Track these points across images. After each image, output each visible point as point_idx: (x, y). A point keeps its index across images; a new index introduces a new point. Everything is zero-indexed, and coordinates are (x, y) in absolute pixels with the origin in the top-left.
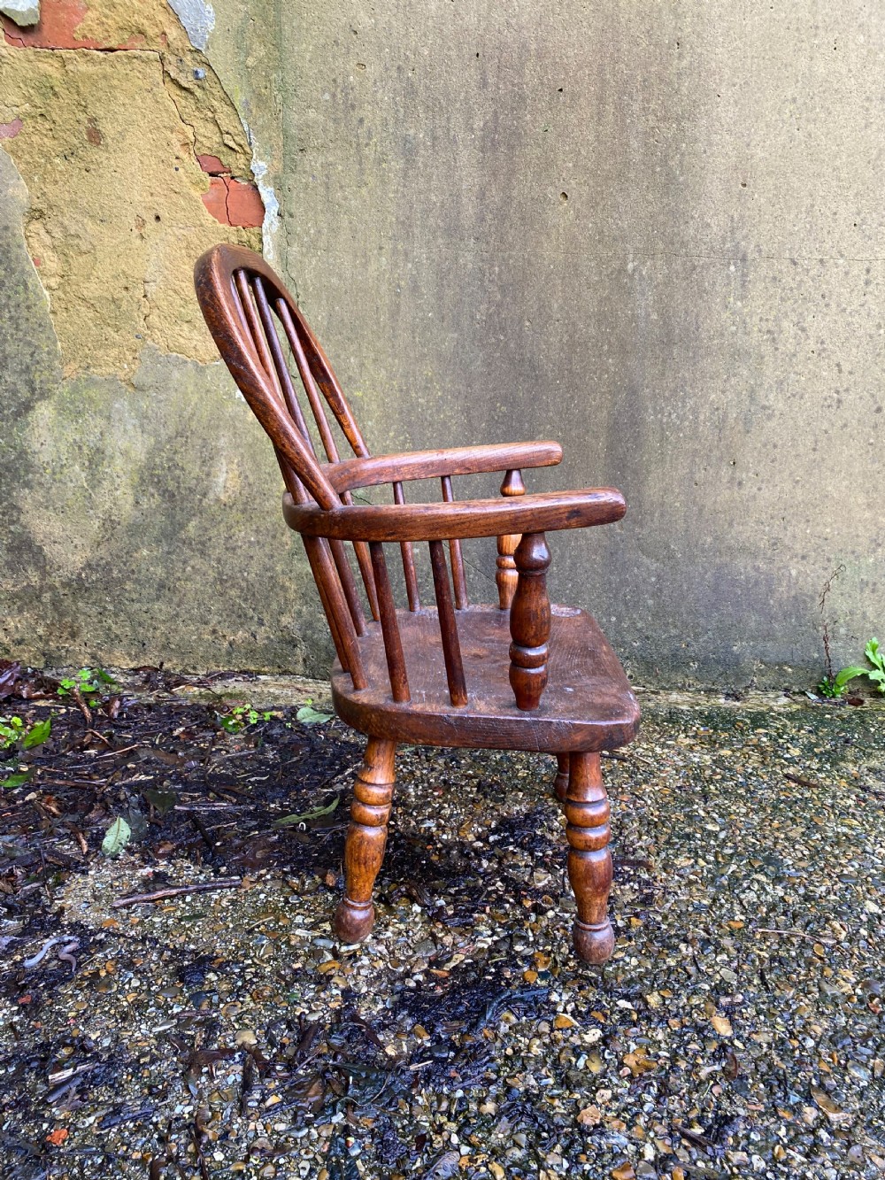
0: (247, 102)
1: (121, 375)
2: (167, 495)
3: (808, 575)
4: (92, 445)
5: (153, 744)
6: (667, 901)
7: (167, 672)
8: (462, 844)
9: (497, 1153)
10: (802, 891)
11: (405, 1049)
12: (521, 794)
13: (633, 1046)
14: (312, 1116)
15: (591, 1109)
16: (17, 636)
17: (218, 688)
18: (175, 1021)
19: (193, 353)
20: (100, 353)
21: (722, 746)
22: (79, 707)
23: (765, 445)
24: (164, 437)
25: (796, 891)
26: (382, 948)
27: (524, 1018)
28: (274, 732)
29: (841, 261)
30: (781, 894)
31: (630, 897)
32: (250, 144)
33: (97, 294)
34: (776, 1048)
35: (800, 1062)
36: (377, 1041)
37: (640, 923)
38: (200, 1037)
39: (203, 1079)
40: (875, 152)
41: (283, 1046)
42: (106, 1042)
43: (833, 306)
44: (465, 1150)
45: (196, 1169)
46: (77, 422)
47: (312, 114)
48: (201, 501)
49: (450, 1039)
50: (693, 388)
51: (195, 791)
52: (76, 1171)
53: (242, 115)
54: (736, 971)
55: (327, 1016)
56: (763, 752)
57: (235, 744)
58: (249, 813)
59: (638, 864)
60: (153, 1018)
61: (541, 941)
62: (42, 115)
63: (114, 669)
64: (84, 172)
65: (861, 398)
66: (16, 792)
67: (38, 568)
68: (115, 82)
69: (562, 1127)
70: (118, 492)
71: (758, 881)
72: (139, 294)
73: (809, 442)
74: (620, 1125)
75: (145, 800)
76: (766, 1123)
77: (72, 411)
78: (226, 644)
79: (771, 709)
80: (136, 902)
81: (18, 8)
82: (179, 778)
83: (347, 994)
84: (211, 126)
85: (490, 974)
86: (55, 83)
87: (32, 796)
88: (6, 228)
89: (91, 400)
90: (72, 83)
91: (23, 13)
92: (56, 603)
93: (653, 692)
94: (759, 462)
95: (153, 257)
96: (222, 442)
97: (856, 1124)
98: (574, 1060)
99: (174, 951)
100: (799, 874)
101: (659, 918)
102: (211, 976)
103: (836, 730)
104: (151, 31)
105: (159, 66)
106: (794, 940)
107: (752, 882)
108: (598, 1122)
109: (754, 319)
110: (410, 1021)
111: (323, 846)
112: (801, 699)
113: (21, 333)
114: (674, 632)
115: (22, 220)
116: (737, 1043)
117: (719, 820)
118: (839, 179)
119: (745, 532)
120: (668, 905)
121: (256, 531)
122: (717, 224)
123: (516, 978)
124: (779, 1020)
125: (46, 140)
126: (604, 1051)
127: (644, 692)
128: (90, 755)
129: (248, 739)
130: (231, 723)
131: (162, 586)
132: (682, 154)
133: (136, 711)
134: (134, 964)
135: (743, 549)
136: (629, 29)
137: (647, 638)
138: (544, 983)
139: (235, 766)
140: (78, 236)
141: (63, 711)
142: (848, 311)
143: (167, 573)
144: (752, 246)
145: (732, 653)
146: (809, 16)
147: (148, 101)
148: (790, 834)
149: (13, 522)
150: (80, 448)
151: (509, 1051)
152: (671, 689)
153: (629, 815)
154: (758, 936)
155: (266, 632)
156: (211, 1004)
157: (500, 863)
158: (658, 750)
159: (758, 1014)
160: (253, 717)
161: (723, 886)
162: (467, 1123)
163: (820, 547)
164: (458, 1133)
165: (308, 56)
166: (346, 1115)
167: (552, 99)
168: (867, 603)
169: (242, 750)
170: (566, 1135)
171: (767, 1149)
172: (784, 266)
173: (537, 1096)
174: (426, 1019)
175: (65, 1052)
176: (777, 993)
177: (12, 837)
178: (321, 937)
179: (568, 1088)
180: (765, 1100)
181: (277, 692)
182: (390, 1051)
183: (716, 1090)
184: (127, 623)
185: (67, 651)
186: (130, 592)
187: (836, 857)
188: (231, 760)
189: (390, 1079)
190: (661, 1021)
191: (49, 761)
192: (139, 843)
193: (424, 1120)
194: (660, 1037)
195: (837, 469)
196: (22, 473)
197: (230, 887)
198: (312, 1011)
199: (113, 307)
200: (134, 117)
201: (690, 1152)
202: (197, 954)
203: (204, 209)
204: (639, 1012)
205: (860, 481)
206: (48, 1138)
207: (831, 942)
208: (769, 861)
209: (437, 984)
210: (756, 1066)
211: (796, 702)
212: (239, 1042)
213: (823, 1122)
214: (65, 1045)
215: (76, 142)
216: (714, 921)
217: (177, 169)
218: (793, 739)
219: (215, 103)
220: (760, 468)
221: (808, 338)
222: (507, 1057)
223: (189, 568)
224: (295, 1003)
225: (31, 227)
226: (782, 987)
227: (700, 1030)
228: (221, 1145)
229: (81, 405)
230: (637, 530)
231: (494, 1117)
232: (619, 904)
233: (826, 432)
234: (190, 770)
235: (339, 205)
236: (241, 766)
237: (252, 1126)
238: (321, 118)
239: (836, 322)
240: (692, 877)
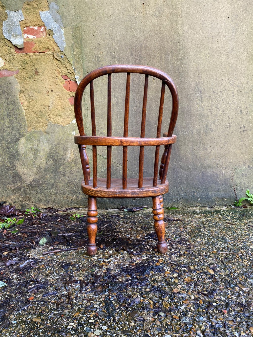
0: (74, 62)
1: (43, 130)
2: (54, 160)
3: (227, 173)
4: (35, 148)
5: (52, 223)
6: (195, 248)
7: (55, 208)
8: (137, 239)
9: (151, 299)
10: (232, 245)
11: (124, 280)
12: (153, 229)
13: (187, 277)
14: (99, 293)
15: (176, 289)
16: (14, 201)
17: (69, 212)
18: (61, 276)
19: (61, 123)
20: (37, 125)
21: (208, 217)
22: (31, 216)
23: (212, 139)
24: (54, 145)
25: (230, 245)
26: (116, 260)
27: (157, 272)
28: (84, 219)
29: (226, 91)
30: (226, 245)
31: (184, 248)
32: (75, 72)
33: (37, 110)
34: (227, 276)
35: (234, 278)
36: (117, 278)
37: (187, 253)
38: (68, 278)
39: (70, 287)
40: (231, 65)
41: (91, 280)
42: (43, 280)
43: (225, 102)
44: (142, 298)
45: (69, 304)
46: (31, 142)
47: (90, 64)
48: (63, 161)
49: (136, 277)
50: (191, 125)
51: (63, 231)
52: (36, 305)
53: (73, 65)
54: (215, 261)
55: (102, 274)
56: (219, 218)
57: (74, 223)
58: (78, 235)
59: (186, 241)
60: (55, 276)
61: (160, 257)
62: (24, 69)
63: (40, 209)
64: (34, 81)
65: (235, 125)
66: (15, 234)
67: (20, 182)
68: (42, 60)
69: (168, 293)
70: (42, 160)
71: (220, 243)
72: (47, 109)
73: (223, 137)
74: (184, 292)
75: (50, 233)
76: (225, 291)
77: (30, 140)
78: (70, 200)
79: (222, 210)
80: (49, 253)
81: (19, 44)
82: (59, 229)
83: (108, 269)
84: (65, 69)
85: (147, 264)
86: (27, 61)
87: (19, 234)
88: (14, 96)
89: (35, 137)
90: (31, 61)
91: (20, 45)
92: (25, 191)
93: (188, 208)
94: (211, 143)
95: (51, 100)
96: (69, 146)
97: (250, 290)
98: (171, 280)
99: (60, 262)
100: (231, 241)
101: (193, 252)
102: (70, 267)
103: (240, 213)
104: (50, 48)
105: (53, 56)
106: (231, 254)
107: (218, 243)
108: (178, 292)
109: (205, 106)
110: (125, 274)
111: (99, 241)
112: (230, 207)
113: (17, 121)
114: (192, 190)
115: (18, 93)
116: (216, 275)
117: (208, 232)
118: (222, 71)
119: (209, 162)
120: (195, 249)
121: (78, 169)
122: (193, 84)
123: (154, 265)
124: (227, 270)
125: (25, 74)
126: (179, 278)
127: (186, 208)
128: (35, 226)
129: (77, 221)
130: (72, 218)
131: (53, 185)
132: (183, 68)
133: (47, 217)
134: (49, 265)
135: (209, 167)
136: (166, 40)
137: (185, 192)
138: (161, 265)
139: (74, 227)
140: (32, 96)
141: (27, 217)
142: (229, 103)
143: (55, 181)
144: (202, 89)
145: (209, 195)
146: (210, 34)
147: (50, 64)
148: (228, 234)
149: (14, 170)
150: (32, 149)
151: (153, 279)
152: (193, 206)
153: (183, 232)
154: (220, 254)
155: (81, 196)
156: (71, 272)
157: (148, 242)
158: (190, 219)
159: (221, 269)
160: (79, 217)
161: (210, 244)
162: (142, 293)
163: (230, 165)
164: (140, 295)
165: (89, 51)
166: (109, 293)
167: (149, 57)
168: (245, 180)
169: (76, 223)
170: (170, 294)
171: (225, 296)
172: (212, 93)
173: (161, 287)
174: (129, 273)
175: (32, 283)
176: (226, 265)
177: (15, 242)
178: (100, 258)
179: (169, 285)
180: (224, 286)
181: (84, 212)
182: (120, 280)
183: (210, 284)
184: (44, 196)
185: (27, 204)
186: (44, 187)
187: (241, 238)
188: (73, 225)
189: (120, 285)
190: (194, 271)
191: (24, 228)
192: (49, 242)
193: (130, 293)
194: (194, 274)
195: (232, 144)
196: (17, 156)
197: (74, 250)
198: (98, 273)
199: (41, 113)
200: (46, 67)
201: (204, 297)
202: (66, 263)
203: (64, 88)
204: (188, 270)
205: (238, 146)
206: (29, 299)
207: (241, 254)
208: (222, 239)
209: (132, 266)
210: (221, 280)
211: (228, 208)
212: (79, 279)
213: (241, 290)
214: (32, 281)
215: (32, 74)
216: (208, 252)
217: (57, 79)
218: (228, 215)
219: (66, 63)
220: (211, 145)
221: (220, 110)
222: (152, 280)
223: (60, 180)
224: (94, 271)
225: (21, 95)
226: (228, 263)
227: (205, 273)
228: (75, 299)
229: (32, 138)
230: (180, 163)
231: (149, 292)
232: (181, 249)
233: (227, 134)
234: (62, 228)
235: (97, 85)
236: (76, 226)
237: (83, 295)
238: (92, 65)
239: (226, 106)
240: (201, 243)
